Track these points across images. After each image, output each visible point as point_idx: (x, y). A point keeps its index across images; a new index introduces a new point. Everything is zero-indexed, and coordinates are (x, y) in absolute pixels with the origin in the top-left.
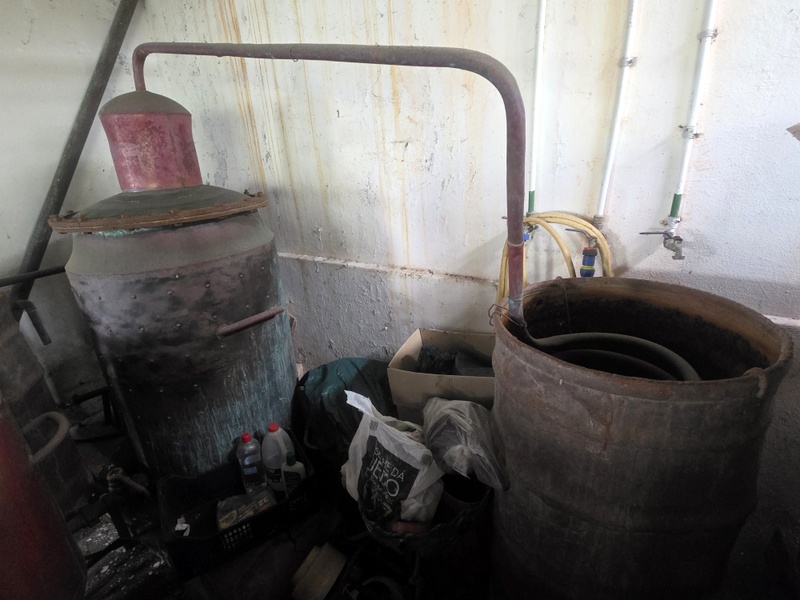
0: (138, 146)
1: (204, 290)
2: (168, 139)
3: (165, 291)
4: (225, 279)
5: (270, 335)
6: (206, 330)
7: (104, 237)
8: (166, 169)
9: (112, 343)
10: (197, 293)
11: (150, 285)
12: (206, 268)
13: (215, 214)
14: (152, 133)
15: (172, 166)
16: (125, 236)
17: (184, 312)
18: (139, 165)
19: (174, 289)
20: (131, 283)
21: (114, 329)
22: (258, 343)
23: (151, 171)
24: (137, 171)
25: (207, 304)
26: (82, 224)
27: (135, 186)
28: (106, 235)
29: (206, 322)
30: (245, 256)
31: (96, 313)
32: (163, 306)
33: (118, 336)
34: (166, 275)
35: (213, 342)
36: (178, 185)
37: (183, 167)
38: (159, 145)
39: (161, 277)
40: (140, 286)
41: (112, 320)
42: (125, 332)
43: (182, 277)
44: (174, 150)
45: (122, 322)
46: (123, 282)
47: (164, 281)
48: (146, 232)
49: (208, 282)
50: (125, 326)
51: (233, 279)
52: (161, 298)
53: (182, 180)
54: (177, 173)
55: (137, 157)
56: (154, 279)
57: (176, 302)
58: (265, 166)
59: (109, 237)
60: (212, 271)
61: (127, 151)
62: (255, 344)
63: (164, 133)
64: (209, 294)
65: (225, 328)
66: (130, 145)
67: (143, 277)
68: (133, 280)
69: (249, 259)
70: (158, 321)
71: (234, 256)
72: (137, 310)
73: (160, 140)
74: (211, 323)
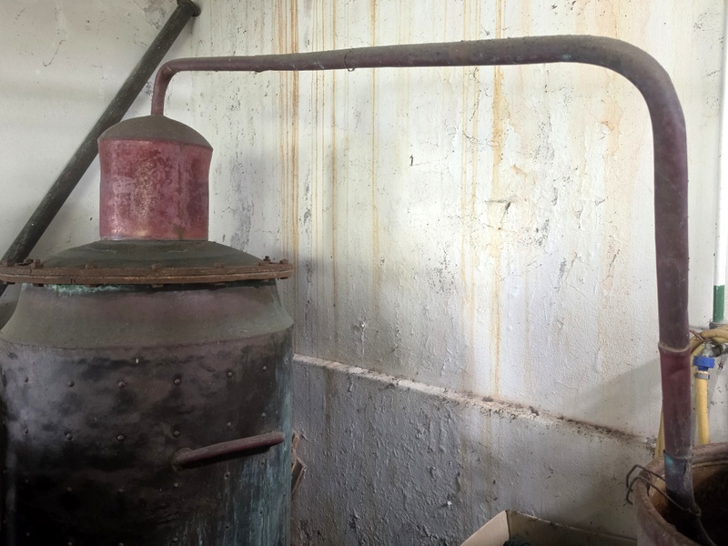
0: (135, 181)
1: (170, 387)
2: (175, 174)
3: (113, 380)
4: (205, 376)
5: (254, 480)
6: (158, 452)
7: (57, 292)
8: (162, 213)
9: (24, 453)
10: (156, 391)
11: (97, 369)
12: (181, 355)
13: (211, 278)
14: (155, 166)
15: (172, 210)
16: (84, 295)
17: (134, 417)
18: (129, 205)
19: (128, 379)
20: (73, 362)
21: (32, 429)
22: (233, 489)
23: (144, 214)
24: (125, 212)
25: (170, 410)
26: (34, 271)
27: (118, 230)
28: (62, 290)
29: (161, 439)
30: (241, 345)
31: (16, 402)
32: (107, 402)
33: (35, 443)
34: (127, 356)
35: (164, 474)
36: (172, 236)
37: (186, 213)
38: (162, 182)
39: (114, 357)
40: (83, 368)
41: (33, 416)
42: (44, 435)
43: (144, 363)
44: (179, 190)
45: (45, 421)
46: (60, 359)
47: (117, 365)
48: (115, 292)
49: (179, 376)
50: (47, 428)
51: (217, 376)
52: (106, 391)
53: (180, 230)
54: (176, 221)
55: (129, 194)
56: (107, 360)
57: (126, 399)
58: (301, 229)
59: (64, 293)
60: (188, 360)
61: (120, 186)
62: (227, 490)
63: (171, 167)
64: (176, 394)
65: (187, 454)
66: (124, 178)
67: (90, 356)
68: (76, 358)
69: (246, 350)
70: (94, 426)
71: (224, 342)
72: (71, 403)
73: (164, 175)
74: (168, 442)
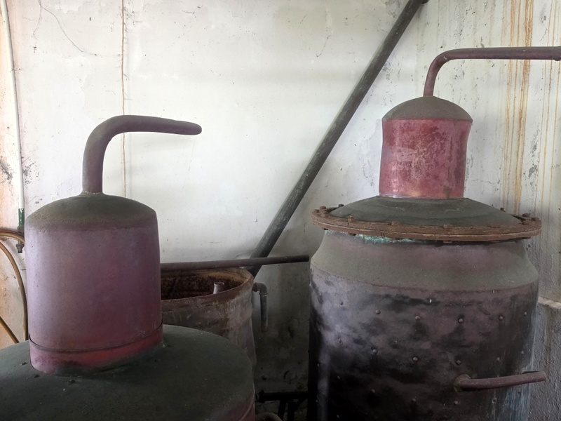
0: (416, 152)
1: (455, 324)
2: (448, 145)
3: (413, 314)
4: (482, 317)
5: (512, 406)
6: (444, 375)
7: (364, 240)
8: (436, 177)
9: (337, 356)
10: (445, 326)
11: (399, 303)
12: (465, 299)
13: (491, 236)
14: (434, 139)
15: (443, 175)
16: (386, 244)
17: (426, 345)
18: (410, 171)
19: (423, 314)
20: (380, 296)
21: (345, 340)
22: (498, 412)
23: (420, 178)
24: (405, 176)
25: (453, 342)
26: (351, 224)
27: (398, 191)
28: (367, 238)
29: (447, 365)
30: (510, 294)
31: (331, 317)
32: (406, 331)
33: (347, 350)
34: (419, 296)
35: (448, 392)
36: (442, 196)
37: (453, 176)
38: (438, 152)
39: (413, 296)
40: (388, 302)
41: (346, 330)
42: (355, 346)
43: (435, 303)
44: (450, 159)
45: (356, 336)
46: (370, 292)
47: (415, 302)
48: (410, 243)
49: (462, 316)
50: (358, 341)
51: (491, 319)
52: (405, 321)
54: (446, 183)
55: (411, 162)
56: (407, 297)
57: (420, 331)
59: (370, 241)
60: (470, 304)
61: (403, 156)
62: (494, 412)
63: (446, 140)
64: (459, 330)
65: (465, 380)
66: (407, 149)
67: (394, 293)
68: (383, 293)
69: (514, 298)
70: (395, 346)
71: (498, 291)
72: (376, 327)
73: (440, 146)
74: (452, 368)
